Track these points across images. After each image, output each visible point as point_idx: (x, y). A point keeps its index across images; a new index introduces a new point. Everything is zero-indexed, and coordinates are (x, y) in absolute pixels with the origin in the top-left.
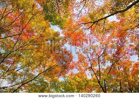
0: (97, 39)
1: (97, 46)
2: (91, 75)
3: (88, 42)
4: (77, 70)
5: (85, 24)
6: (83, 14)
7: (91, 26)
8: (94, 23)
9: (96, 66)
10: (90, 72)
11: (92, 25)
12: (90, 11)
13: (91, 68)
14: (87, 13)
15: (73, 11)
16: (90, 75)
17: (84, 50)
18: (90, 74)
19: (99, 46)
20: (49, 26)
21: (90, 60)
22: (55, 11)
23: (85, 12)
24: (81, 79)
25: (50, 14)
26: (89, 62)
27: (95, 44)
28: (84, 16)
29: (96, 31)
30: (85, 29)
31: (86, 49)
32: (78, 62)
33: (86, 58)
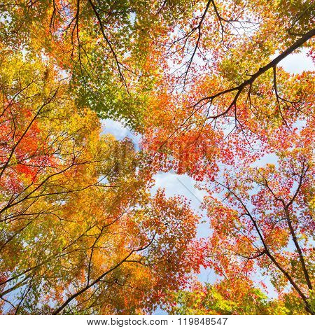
0: (265, 144)
1: (271, 169)
5: (212, 98)
6: (201, 72)
7: (234, 103)
8: (241, 88)
9: (285, 245)
11: (236, 98)
12: (219, 59)
13: (266, 251)
14: (211, 64)
15: (166, 67)
17: (226, 190)
19: (277, 166)
21: (255, 225)
23: (203, 63)
28: (204, 76)
29: (253, 116)
30: (215, 118)
31: (232, 185)
33: (238, 219)
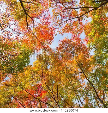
0: (46, 11)
1: (54, 11)
2: (87, 17)
3: (48, 21)
4: (81, 35)
5: (28, 24)
6: (17, 27)
7: (31, 17)
8: (27, 14)
9: (77, 12)
10: (83, 19)
11: (29, 16)
12: (13, 19)
13: (79, 17)
14: (15, 23)
15: (12, 39)
16: (88, 19)
17: (58, 26)
18: (86, 19)
19: (53, 8)
20: (31, 66)
22: (12, 60)
24: (92, 30)
25: (16, 66)
26: (72, 20)
27: (52, 14)
28: (18, 26)
29: (36, 12)
30: (34, 25)
31: (57, 24)
32: (73, 33)
33: (68, 24)
